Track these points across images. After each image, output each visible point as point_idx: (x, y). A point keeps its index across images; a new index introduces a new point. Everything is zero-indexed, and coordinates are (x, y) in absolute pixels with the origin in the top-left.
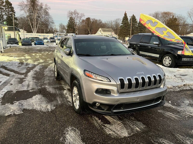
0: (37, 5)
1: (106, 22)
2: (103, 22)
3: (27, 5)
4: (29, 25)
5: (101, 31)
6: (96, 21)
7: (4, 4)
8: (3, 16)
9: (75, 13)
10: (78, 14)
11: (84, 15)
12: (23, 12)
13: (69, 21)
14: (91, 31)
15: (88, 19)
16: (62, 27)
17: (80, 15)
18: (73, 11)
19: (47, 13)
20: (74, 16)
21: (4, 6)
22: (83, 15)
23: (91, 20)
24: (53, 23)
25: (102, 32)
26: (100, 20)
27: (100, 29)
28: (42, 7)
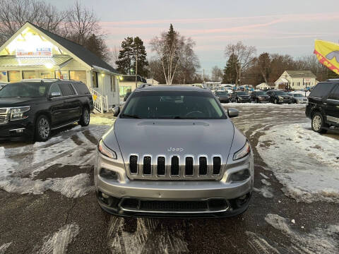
0: (176, 40)
1: (302, 59)
2: (294, 60)
3: (161, 42)
4: (162, 72)
5: (286, 76)
6: (281, 57)
7: (133, 43)
8: (130, 60)
9: (239, 47)
10: (244, 48)
11: (255, 50)
12: (155, 53)
13: (229, 61)
14: (267, 76)
15: (265, 56)
16: (217, 73)
17: (247, 51)
18: (235, 44)
19: (189, 52)
20: (236, 52)
21: (132, 47)
22: (253, 50)
23: (271, 58)
24: (199, 67)
25: (289, 78)
26: (287, 56)
27: (285, 73)
28: (182, 43)
